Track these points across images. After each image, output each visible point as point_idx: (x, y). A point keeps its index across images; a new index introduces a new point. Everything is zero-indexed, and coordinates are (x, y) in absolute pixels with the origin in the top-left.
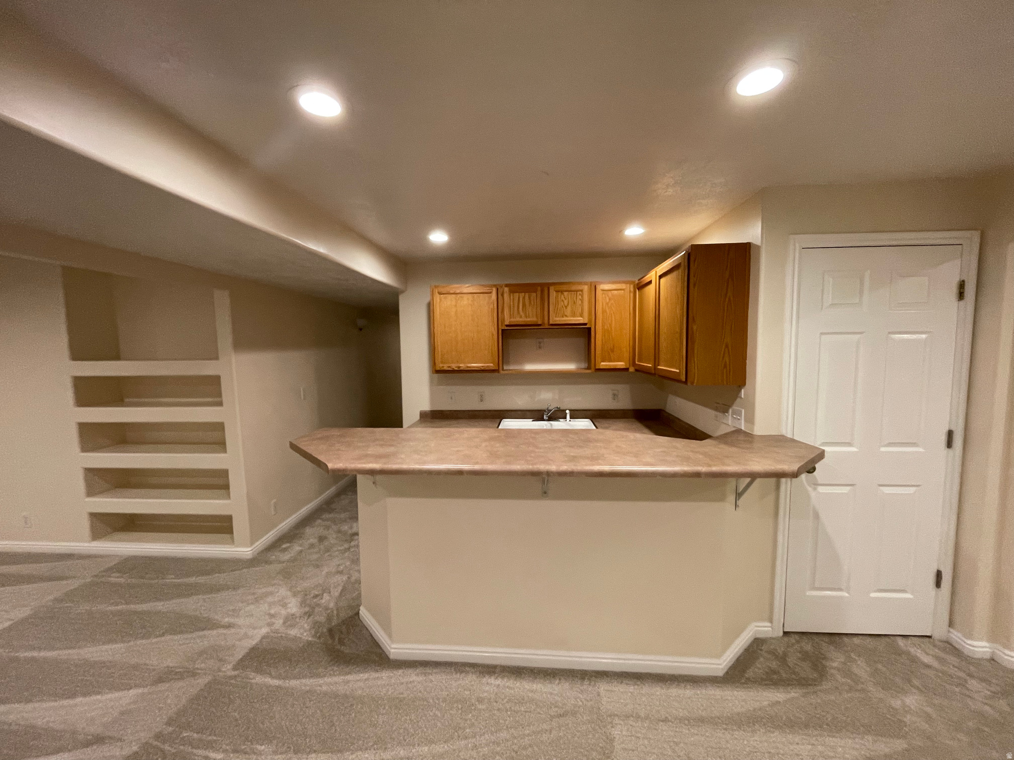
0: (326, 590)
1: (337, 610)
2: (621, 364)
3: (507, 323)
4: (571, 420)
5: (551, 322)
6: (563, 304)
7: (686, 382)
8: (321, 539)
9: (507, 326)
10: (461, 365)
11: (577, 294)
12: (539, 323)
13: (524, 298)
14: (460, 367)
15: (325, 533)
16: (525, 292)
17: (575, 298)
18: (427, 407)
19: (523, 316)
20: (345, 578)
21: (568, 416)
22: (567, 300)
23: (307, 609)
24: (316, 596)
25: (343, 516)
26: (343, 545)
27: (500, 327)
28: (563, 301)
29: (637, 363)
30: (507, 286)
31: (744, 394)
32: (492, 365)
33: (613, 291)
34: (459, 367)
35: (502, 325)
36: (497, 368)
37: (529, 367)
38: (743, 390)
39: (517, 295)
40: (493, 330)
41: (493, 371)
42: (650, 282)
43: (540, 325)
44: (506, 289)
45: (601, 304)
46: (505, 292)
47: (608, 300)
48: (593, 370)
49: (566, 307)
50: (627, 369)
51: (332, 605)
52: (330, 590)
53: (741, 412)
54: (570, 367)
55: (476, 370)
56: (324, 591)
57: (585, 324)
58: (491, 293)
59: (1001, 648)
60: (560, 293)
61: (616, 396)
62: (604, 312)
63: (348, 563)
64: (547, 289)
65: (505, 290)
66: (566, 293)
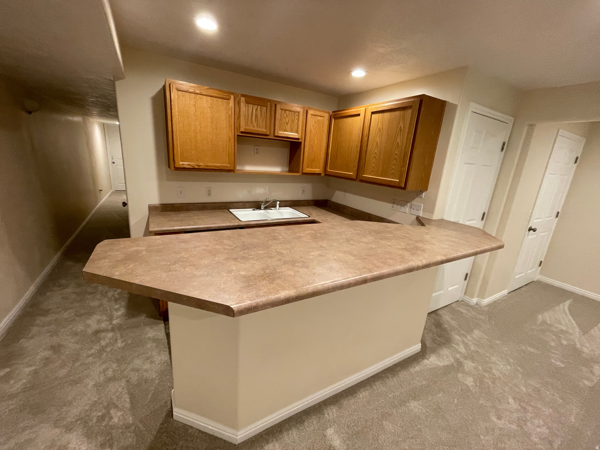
0: (111, 405)
1: (141, 421)
2: (317, 170)
3: (242, 130)
4: (280, 208)
5: (276, 135)
6: (285, 121)
7: (404, 188)
8: (56, 349)
9: (242, 132)
10: (201, 164)
11: (295, 114)
12: (268, 133)
13: (257, 110)
14: (201, 165)
15: (55, 340)
16: (258, 105)
17: (293, 118)
18: (156, 201)
19: (255, 125)
20: (123, 383)
21: (278, 206)
22: (288, 118)
23: (100, 439)
24: (101, 419)
25: (66, 315)
26: (92, 348)
27: (236, 132)
28: (285, 118)
29: (328, 170)
30: (243, 96)
31: (424, 196)
32: (229, 165)
33: (318, 117)
34: (199, 166)
35: (237, 132)
36: (233, 169)
37: (249, 168)
38: (424, 193)
39: (251, 106)
40: (230, 134)
41: (230, 171)
42: (359, 115)
43: (267, 135)
44: (243, 99)
45: (309, 126)
46: (241, 101)
47: (314, 123)
48: (301, 173)
49: (287, 124)
50: (320, 174)
51: (130, 420)
52: (114, 404)
53: (422, 205)
54: (277, 169)
55: (215, 169)
56: (108, 408)
57: (298, 139)
58: (228, 99)
59: (480, 299)
60: (283, 111)
61: (304, 191)
62: (311, 131)
63: (114, 366)
64: (274, 105)
65: (241, 100)
66: (287, 112)
